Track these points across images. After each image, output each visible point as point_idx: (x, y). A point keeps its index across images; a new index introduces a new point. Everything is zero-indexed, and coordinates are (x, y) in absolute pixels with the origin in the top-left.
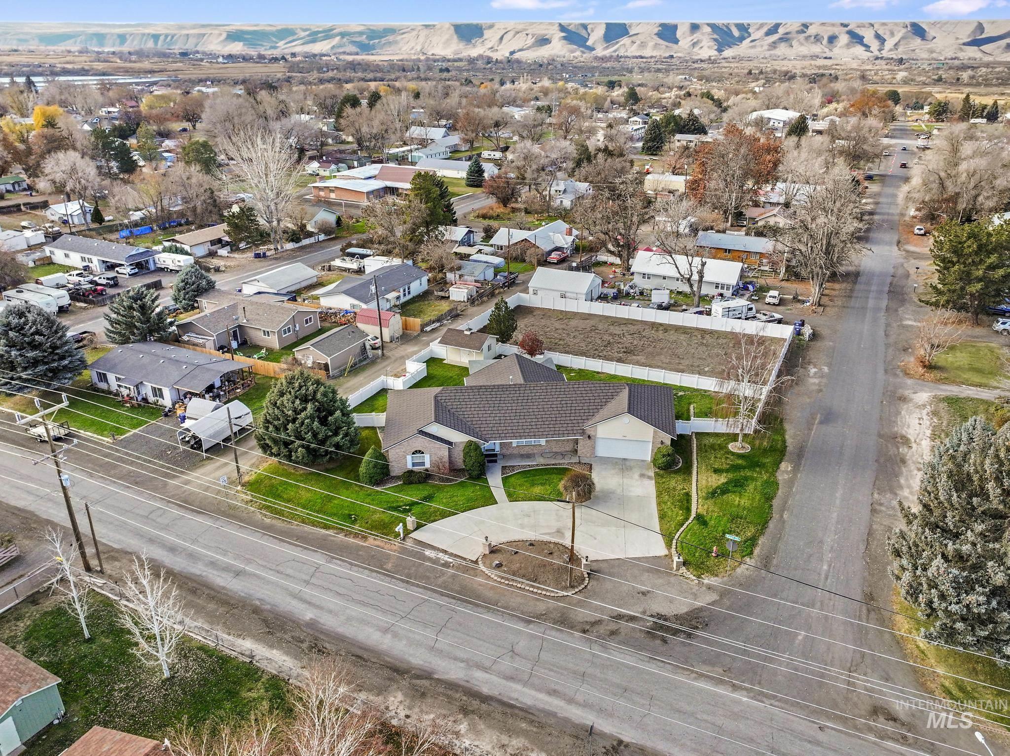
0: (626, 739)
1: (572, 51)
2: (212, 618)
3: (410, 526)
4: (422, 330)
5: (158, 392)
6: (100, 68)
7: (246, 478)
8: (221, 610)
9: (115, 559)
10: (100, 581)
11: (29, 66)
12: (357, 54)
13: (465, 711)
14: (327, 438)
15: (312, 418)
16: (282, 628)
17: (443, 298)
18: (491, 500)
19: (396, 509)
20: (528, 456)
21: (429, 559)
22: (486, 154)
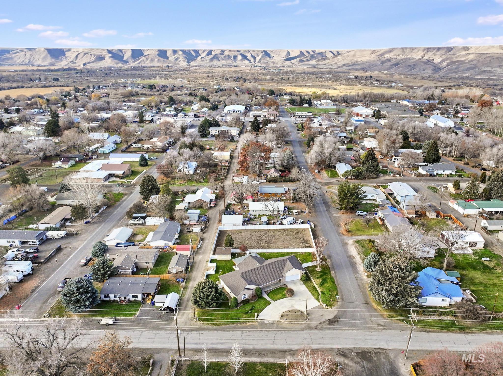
1: (117, 64)
4: (197, 248)
5: (135, 296)
17: (190, 232)
18: (269, 303)
19: (247, 313)
21: (268, 323)
22: (134, 145)
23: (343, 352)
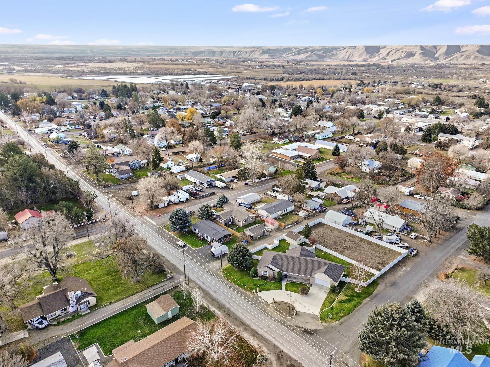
0: (284, 351)
1: (426, 60)
2: (209, 302)
3: (257, 291)
4: (285, 228)
5: (207, 237)
6: (211, 71)
7: (223, 268)
8: (211, 300)
9: (191, 282)
10: (188, 287)
11: (187, 70)
12: (317, 61)
13: (254, 336)
14: (243, 262)
15: (240, 256)
16: (222, 308)
17: (297, 214)
18: (280, 289)
19: (256, 285)
20: (296, 278)
21: (259, 300)
22: (347, 137)
23: (282, 355)
